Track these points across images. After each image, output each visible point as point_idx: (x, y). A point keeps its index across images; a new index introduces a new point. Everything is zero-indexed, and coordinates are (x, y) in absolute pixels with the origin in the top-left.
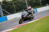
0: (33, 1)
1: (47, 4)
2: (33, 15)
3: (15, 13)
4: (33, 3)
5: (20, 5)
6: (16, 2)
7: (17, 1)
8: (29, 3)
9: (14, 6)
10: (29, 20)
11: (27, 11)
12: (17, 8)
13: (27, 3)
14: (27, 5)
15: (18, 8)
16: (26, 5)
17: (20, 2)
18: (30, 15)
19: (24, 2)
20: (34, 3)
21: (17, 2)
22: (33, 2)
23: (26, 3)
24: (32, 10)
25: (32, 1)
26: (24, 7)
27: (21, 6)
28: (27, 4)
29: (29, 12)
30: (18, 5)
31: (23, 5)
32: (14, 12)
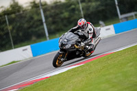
0: (62, 13)
1: (101, 22)
2: (92, 43)
3: (10, 48)
4: (62, 20)
5: (26, 25)
6: (13, 16)
7: (17, 14)
8: (50, 19)
9: (10, 28)
10: (82, 57)
11: (76, 32)
12: (18, 35)
13: (44, 20)
14: (45, 25)
15: (21, 34)
16: (42, 24)
17: (25, 17)
18: (83, 44)
19: (36, 18)
20: (65, 18)
21: (17, 16)
22: (62, 16)
23: (41, 20)
24: (88, 29)
25: (58, 14)
26: (37, 29)
27: (29, 28)
28: (46, 22)
29: (80, 34)
30: (18, 24)
31: (34, 24)
32: (7, 46)
